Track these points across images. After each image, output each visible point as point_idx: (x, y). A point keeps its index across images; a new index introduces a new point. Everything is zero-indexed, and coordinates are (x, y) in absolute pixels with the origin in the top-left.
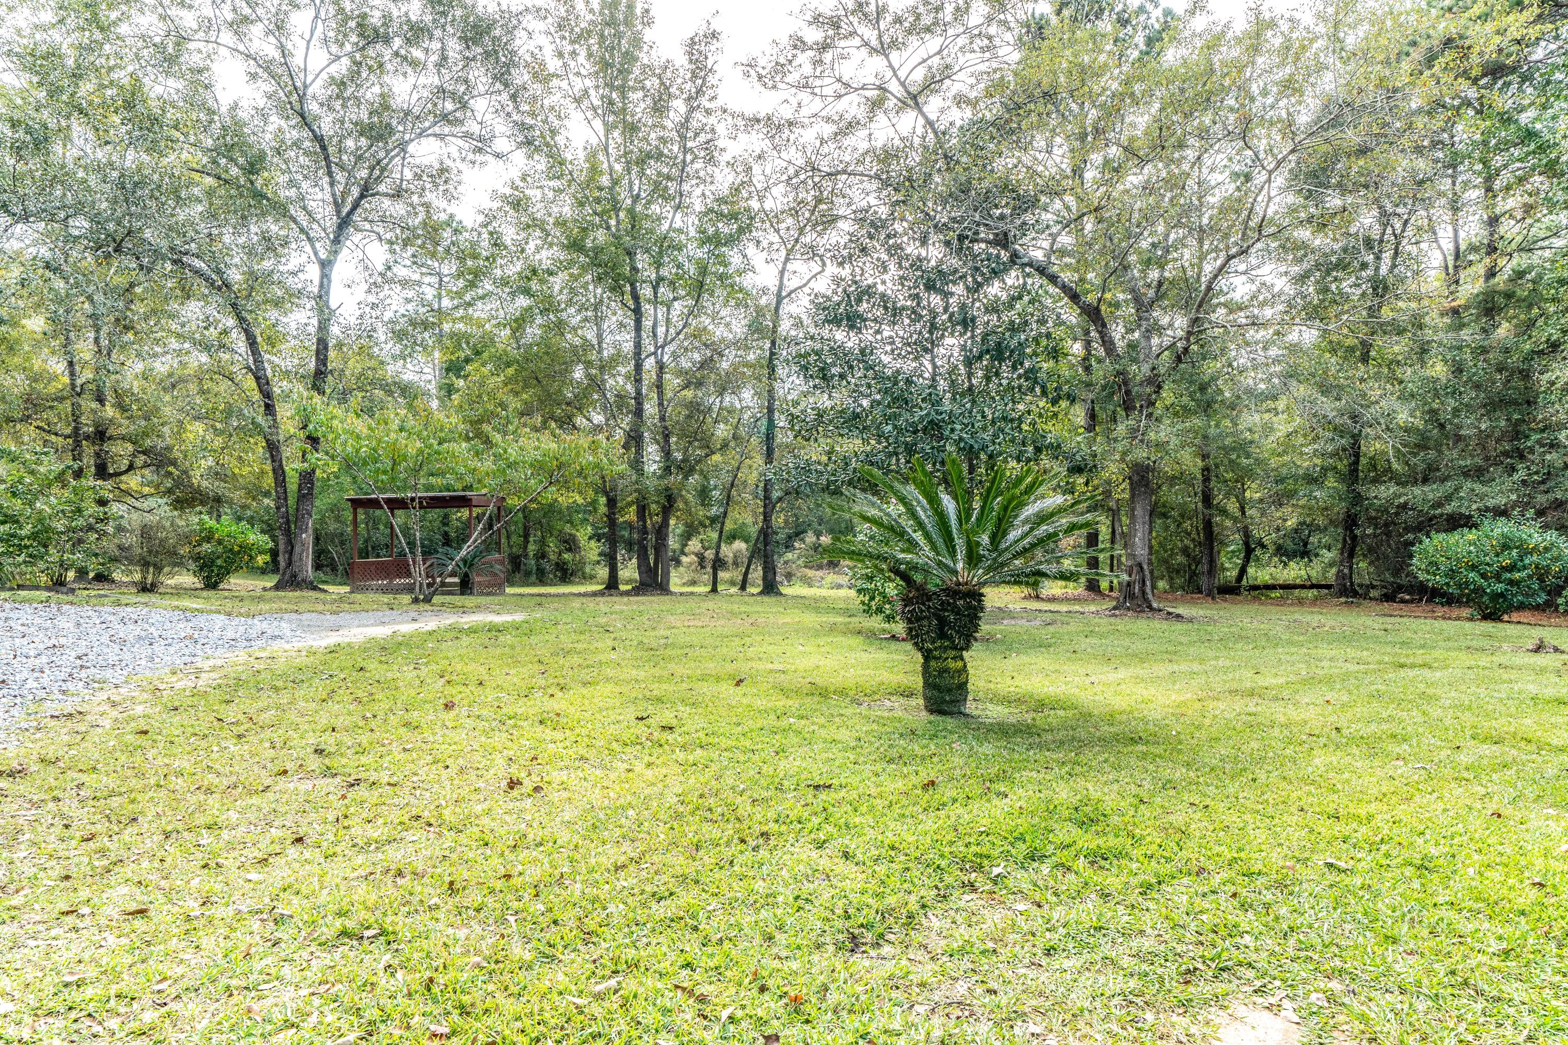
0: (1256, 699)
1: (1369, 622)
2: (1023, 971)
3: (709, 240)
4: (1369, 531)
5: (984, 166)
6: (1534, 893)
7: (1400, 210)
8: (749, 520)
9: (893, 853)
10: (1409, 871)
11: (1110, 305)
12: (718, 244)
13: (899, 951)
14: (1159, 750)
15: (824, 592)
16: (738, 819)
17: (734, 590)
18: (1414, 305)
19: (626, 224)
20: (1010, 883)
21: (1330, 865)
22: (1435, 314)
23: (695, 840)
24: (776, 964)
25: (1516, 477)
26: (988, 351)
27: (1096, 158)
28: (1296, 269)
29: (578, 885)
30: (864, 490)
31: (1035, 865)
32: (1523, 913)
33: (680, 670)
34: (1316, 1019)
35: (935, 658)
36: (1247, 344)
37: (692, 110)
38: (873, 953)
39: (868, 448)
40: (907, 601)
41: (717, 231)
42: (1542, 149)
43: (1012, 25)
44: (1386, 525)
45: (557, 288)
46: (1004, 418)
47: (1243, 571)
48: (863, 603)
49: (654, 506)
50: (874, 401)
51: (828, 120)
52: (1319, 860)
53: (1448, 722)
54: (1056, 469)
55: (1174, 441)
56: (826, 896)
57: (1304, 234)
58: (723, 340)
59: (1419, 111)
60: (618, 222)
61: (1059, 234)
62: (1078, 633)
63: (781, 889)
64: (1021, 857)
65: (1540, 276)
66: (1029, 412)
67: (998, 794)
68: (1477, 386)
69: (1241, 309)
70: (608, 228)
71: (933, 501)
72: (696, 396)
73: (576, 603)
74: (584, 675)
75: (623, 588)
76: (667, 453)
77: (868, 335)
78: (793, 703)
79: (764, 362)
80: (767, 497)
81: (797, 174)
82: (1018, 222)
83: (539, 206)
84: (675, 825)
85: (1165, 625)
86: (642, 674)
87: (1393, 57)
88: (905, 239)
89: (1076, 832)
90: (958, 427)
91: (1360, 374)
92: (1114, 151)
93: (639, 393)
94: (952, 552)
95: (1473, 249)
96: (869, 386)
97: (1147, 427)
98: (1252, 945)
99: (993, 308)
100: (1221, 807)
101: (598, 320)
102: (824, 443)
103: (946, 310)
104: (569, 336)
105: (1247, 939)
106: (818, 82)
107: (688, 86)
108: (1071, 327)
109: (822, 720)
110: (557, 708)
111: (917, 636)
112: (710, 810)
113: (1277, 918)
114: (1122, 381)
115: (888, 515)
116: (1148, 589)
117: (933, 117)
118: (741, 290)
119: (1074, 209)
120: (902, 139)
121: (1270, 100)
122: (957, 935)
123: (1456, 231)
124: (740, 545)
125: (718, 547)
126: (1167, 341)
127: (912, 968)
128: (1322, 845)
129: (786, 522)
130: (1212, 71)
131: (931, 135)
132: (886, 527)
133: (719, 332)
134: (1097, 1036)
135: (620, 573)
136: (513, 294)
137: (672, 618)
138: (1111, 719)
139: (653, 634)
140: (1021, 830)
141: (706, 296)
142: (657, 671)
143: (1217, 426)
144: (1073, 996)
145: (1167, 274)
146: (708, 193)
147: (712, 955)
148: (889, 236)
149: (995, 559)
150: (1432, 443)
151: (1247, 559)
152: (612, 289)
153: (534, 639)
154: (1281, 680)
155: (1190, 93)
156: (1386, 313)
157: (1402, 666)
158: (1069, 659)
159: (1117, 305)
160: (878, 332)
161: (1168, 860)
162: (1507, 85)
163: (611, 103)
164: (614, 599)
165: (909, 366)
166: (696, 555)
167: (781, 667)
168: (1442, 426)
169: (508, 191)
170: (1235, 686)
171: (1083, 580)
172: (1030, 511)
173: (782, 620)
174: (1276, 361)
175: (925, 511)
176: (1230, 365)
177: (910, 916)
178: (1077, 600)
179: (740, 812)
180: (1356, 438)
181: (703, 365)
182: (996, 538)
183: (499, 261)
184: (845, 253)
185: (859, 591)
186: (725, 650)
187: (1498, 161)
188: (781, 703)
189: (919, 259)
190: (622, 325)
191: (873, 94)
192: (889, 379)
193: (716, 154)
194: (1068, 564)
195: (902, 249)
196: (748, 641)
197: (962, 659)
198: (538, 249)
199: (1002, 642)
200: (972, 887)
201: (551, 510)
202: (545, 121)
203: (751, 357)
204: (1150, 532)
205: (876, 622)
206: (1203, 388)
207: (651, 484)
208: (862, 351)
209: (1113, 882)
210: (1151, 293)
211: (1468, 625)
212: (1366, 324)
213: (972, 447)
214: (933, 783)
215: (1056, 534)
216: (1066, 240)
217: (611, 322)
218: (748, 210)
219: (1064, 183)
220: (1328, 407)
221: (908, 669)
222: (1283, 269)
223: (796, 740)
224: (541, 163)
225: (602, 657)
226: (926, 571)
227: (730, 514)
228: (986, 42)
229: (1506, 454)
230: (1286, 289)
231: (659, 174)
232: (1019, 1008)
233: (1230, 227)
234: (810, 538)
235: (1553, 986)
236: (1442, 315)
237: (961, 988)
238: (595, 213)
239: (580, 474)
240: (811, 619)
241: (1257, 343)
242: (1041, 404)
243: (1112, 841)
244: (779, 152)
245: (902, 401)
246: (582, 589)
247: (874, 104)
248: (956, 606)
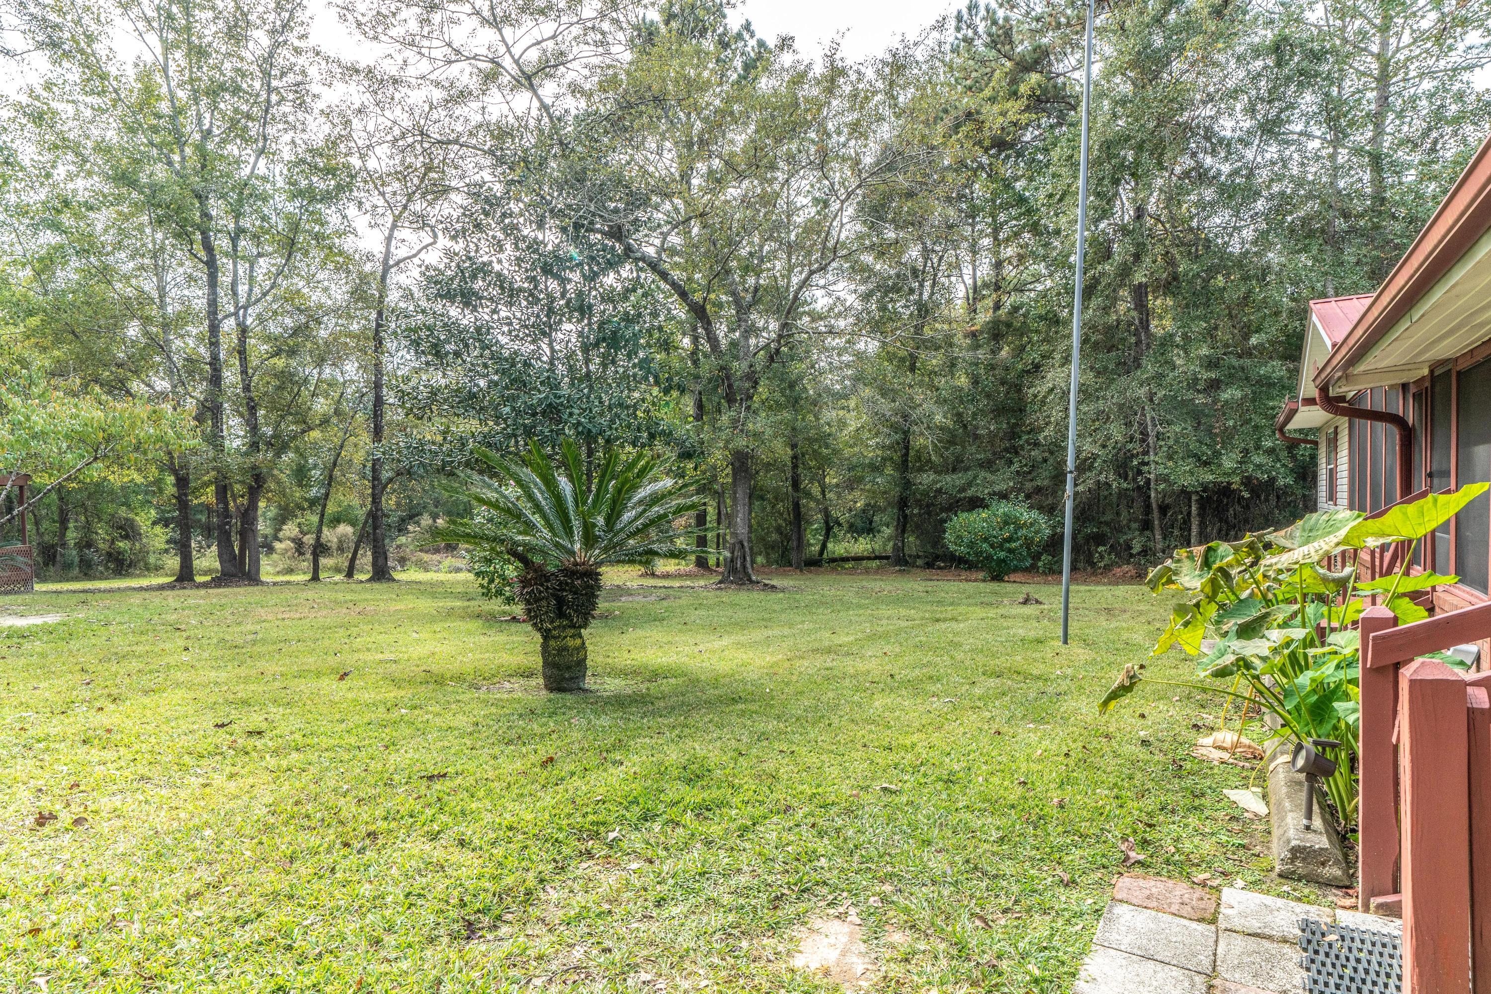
0: (832, 656)
1: (916, 586)
2: (636, 925)
3: (300, 193)
4: (916, 511)
5: (599, 158)
6: (1020, 790)
7: (937, 248)
8: (356, 502)
9: (511, 834)
10: (940, 786)
11: (714, 305)
12: (312, 200)
13: (516, 929)
14: (754, 707)
15: (441, 577)
16: (341, 822)
17: (338, 577)
18: (946, 327)
19: (194, 161)
20: (624, 845)
21: (885, 789)
22: (960, 335)
23: (289, 852)
24: (385, 967)
25: (1013, 468)
26: (604, 340)
27: (701, 167)
28: (862, 288)
29: (137, 925)
30: (481, 472)
31: (648, 824)
32: (1013, 807)
33: (272, 668)
34: (872, 919)
35: (554, 637)
36: (827, 350)
37: (276, 45)
38: (490, 936)
39: (486, 429)
40: (524, 582)
41: (311, 185)
42: (1029, 212)
43: (624, 25)
44: (928, 506)
45: (99, 227)
46: (621, 405)
47: (824, 546)
48: (482, 586)
49: (237, 487)
50: (491, 381)
51: (437, 84)
52: (877, 786)
53: (967, 663)
54: (668, 454)
55: (769, 432)
56: (441, 887)
57: (868, 258)
58: (320, 306)
59: (949, 168)
60: (183, 159)
61: (668, 233)
62: (688, 606)
63: (390, 889)
64: (634, 819)
65: (1028, 312)
66: (643, 400)
67: (614, 763)
68: (988, 396)
69: (821, 319)
70: (170, 163)
71: (550, 484)
72: (288, 366)
73: (136, 599)
74: (146, 681)
75: (199, 579)
76: (253, 428)
77: (484, 314)
78: (404, 693)
79: (371, 334)
80: (376, 478)
81: (403, 136)
82: (631, 218)
83: (70, 123)
84: (264, 838)
85: (762, 595)
86: (223, 676)
87: (931, 120)
88: (521, 220)
89: (685, 789)
90: (576, 411)
91: (908, 381)
92: (716, 163)
93: (215, 358)
94: (569, 532)
95: (986, 285)
96: (485, 366)
97: (746, 418)
98: (826, 866)
99: (609, 297)
100: (803, 751)
101: (159, 271)
102: (439, 423)
103: (563, 295)
104: (118, 286)
105: (823, 861)
106: (425, 43)
107: (272, 17)
108: (681, 323)
109: (437, 709)
110: (107, 723)
111: (536, 617)
112: (308, 817)
113: (845, 840)
114: (724, 375)
115: (505, 497)
116: (748, 565)
117: (548, 101)
118: (341, 253)
119: (682, 211)
120: (517, 118)
121: (842, 139)
122: (574, 903)
123: (974, 270)
124: (345, 529)
125: (319, 531)
126: (762, 342)
127: (530, 943)
128: (879, 774)
129: (398, 504)
130: (797, 105)
131: (546, 120)
132: (502, 509)
133: (316, 297)
134: (701, 972)
135: (196, 563)
136: (35, 227)
137: (262, 611)
138: (715, 683)
139: (239, 629)
140: (635, 793)
141: (299, 256)
142: (243, 671)
143: (803, 419)
144: (680, 939)
145: (761, 282)
146: (298, 141)
147: (310, 972)
148: (504, 215)
149: (611, 540)
150: (958, 440)
151: (827, 536)
152: (177, 236)
153: (74, 645)
154: (851, 638)
155: (779, 121)
156: (927, 332)
157: (938, 620)
158: (680, 631)
159: (720, 306)
160: (494, 311)
161: (762, 803)
162: (1008, 157)
163: (170, 17)
164: (187, 592)
165: (528, 348)
166: (293, 540)
167: (392, 657)
168: (965, 426)
169: (25, 99)
170: (816, 645)
171: (693, 558)
172: (642, 493)
173: (394, 606)
174: (848, 366)
175: (542, 493)
176: (813, 367)
177: (529, 893)
178: (688, 576)
179: (344, 814)
180: (906, 433)
181: (296, 332)
182: (611, 520)
183: (13, 184)
184: (458, 226)
185: (478, 574)
186: (327, 642)
187: (1002, 217)
188: (392, 694)
189: (535, 240)
190: (190, 278)
191: (485, 66)
192: (506, 360)
193: (308, 100)
194: (680, 543)
195: (519, 230)
196: (354, 631)
197: (581, 637)
198: (70, 177)
199: (620, 617)
200: (589, 855)
201: (99, 490)
202: (78, 22)
203: (355, 327)
204: (750, 513)
205: (496, 605)
206: (792, 386)
207: (233, 462)
208: (478, 330)
209: (715, 830)
210: (749, 297)
211: (982, 585)
212: (913, 339)
213: (590, 431)
214: (551, 759)
215: (665, 515)
216: (675, 239)
217: (176, 274)
218: (347, 166)
219: (673, 186)
220: (885, 406)
221: (528, 649)
222: (853, 287)
223: (407, 732)
224: (73, 73)
225: (172, 660)
226: (543, 552)
227: (332, 497)
228: (599, 37)
229: (1006, 450)
230: (855, 304)
231: (236, 110)
232: (632, 961)
233: (812, 246)
234: (426, 520)
235: (1032, 859)
236: (965, 337)
237: (578, 953)
238: (151, 144)
239: (137, 449)
240: (425, 605)
241: (833, 349)
242: (655, 393)
243: (715, 793)
244: (383, 109)
245: (520, 383)
246: (144, 582)
247: (487, 77)
248: (574, 586)
